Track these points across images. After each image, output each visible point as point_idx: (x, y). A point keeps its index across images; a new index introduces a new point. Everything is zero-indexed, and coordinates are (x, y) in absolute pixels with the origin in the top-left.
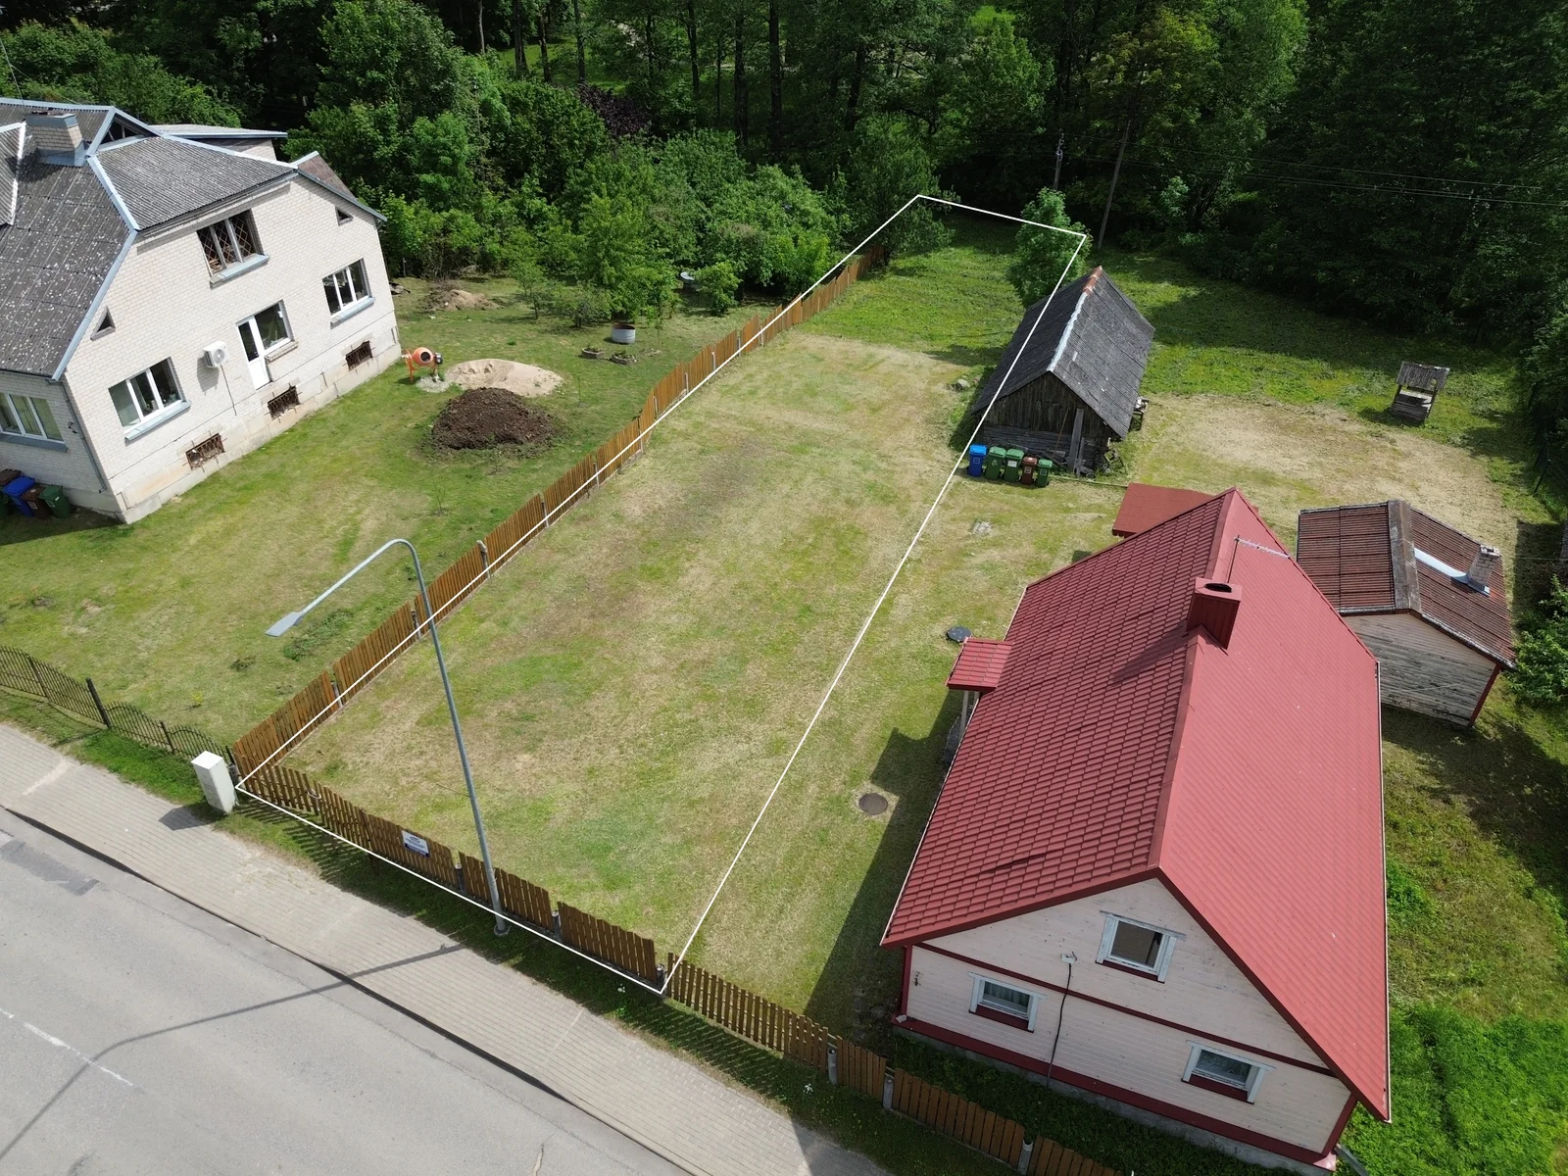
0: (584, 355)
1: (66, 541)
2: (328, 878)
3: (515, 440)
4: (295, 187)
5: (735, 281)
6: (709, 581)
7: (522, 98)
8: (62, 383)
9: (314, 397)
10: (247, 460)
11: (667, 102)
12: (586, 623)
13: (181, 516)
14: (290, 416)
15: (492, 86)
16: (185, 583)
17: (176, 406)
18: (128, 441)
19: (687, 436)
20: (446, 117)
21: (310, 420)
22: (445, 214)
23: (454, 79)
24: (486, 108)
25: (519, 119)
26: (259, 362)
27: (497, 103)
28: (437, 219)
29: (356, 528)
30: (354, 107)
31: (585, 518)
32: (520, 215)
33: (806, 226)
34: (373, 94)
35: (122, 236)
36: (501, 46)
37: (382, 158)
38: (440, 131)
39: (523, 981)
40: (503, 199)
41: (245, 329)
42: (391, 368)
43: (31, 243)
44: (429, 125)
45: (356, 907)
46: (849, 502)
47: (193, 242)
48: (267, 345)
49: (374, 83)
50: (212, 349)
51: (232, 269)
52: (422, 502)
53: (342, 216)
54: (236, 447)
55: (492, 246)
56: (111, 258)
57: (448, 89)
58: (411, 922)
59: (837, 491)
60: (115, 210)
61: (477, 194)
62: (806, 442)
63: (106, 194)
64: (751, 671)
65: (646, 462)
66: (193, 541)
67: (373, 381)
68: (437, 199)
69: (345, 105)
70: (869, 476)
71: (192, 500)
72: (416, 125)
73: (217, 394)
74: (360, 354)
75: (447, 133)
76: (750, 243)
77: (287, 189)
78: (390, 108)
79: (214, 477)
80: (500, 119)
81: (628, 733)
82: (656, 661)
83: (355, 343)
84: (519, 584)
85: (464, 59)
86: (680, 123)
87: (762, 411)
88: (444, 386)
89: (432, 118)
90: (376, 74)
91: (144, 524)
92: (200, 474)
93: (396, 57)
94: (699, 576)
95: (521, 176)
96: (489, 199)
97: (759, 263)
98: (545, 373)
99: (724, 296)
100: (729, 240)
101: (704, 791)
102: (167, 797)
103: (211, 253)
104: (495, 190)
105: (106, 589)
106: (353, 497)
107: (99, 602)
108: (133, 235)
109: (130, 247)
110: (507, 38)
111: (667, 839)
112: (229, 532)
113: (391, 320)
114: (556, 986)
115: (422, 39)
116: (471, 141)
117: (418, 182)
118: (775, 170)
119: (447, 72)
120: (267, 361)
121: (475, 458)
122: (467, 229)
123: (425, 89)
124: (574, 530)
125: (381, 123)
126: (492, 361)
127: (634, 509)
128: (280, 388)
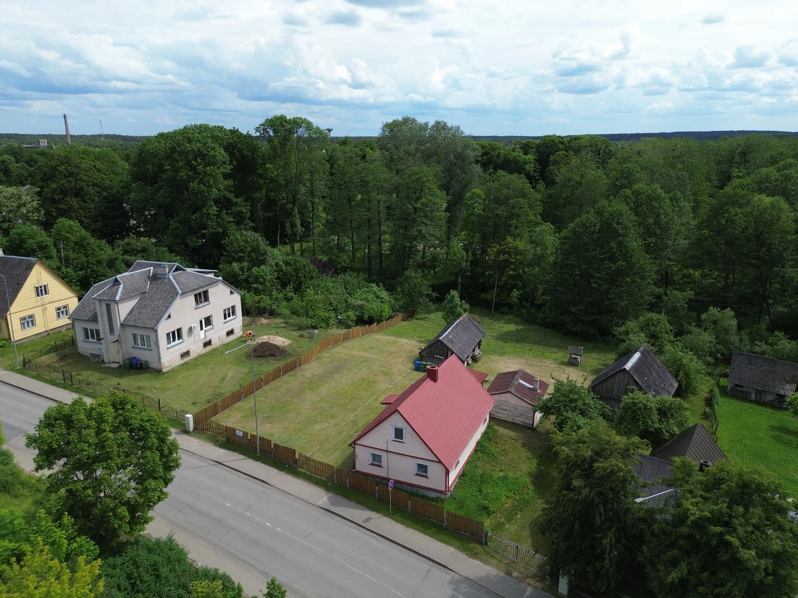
0: (300, 336)
1: (146, 375)
2: (215, 445)
3: (275, 356)
4: (220, 284)
5: (355, 318)
6: (326, 391)
7: (290, 262)
8: (156, 331)
9: (216, 343)
10: (195, 359)
11: (340, 263)
12: (289, 399)
13: (177, 371)
14: (209, 348)
15: (280, 258)
16: (179, 386)
17: (181, 340)
18: (168, 348)
19: (328, 357)
20: (263, 267)
21: (213, 350)
22: (260, 297)
23: (267, 256)
24: (277, 265)
25: (288, 268)
26: (203, 331)
27: (281, 263)
28: (257, 298)
29: (226, 375)
30: (233, 264)
31: (293, 375)
32: (285, 298)
33: (383, 302)
34: (240, 260)
35: (177, 295)
36: (285, 243)
37: (240, 280)
38: (261, 271)
39: (263, 465)
40: (280, 293)
41: (201, 322)
42: (239, 338)
43: (152, 296)
44: (257, 269)
45: (222, 451)
46: (375, 375)
47: (193, 297)
48: (206, 327)
49: (240, 257)
50: (192, 326)
51: (201, 305)
52: (246, 370)
53: (231, 293)
54: (193, 355)
55: (274, 307)
56: (173, 300)
57: (265, 259)
58: (236, 454)
59: (371, 372)
60: (175, 288)
61: (271, 291)
62: (366, 360)
63: (173, 284)
64: (334, 410)
65: (314, 363)
66: (181, 377)
67: (233, 341)
68: (257, 292)
69: (230, 263)
70: (383, 369)
71: (180, 368)
72: (253, 270)
73: (191, 339)
74: (230, 333)
75: (263, 272)
76: (361, 306)
77: (218, 285)
78: (245, 264)
79: (186, 363)
80: (282, 268)
81: (297, 421)
82: (307, 407)
83: (229, 329)
84: (271, 390)
85: (271, 249)
86: (344, 270)
87: (354, 353)
88: (255, 343)
89: (258, 267)
90: (241, 254)
91: (167, 372)
92: (182, 362)
93: (249, 249)
94: (324, 390)
95: (286, 286)
96: (275, 293)
97: (363, 313)
98: (286, 340)
99: (350, 323)
100: (354, 306)
101: (315, 433)
102: (176, 429)
103: (196, 301)
104: (277, 290)
105: (158, 386)
106: (226, 368)
107: (156, 389)
108: (180, 294)
109: (178, 297)
110: (288, 241)
111: (304, 441)
112: (190, 375)
113: (241, 324)
114: (271, 465)
115: (258, 244)
116: (271, 274)
117: (251, 287)
118: (374, 285)
119: (265, 253)
120: (205, 331)
121: (262, 360)
122: (266, 301)
123: (257, 259)
124: (289, 378)
125: (242, 269)
126: (270, 336)
127: (308, 374)
128: (207, 340)
